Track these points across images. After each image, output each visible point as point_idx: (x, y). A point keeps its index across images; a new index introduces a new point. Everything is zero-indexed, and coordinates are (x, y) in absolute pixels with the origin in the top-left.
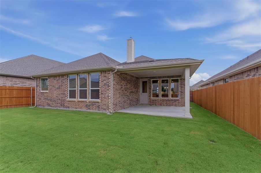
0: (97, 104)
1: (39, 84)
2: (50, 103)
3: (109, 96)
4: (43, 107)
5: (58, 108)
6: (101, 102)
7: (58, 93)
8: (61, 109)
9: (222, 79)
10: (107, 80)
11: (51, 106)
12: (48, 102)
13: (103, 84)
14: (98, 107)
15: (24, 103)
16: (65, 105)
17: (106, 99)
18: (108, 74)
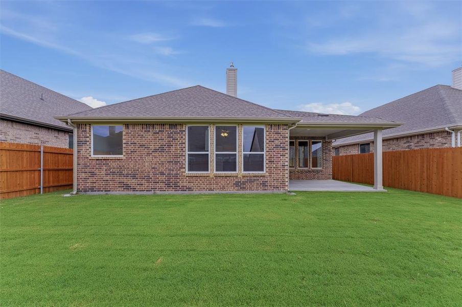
0: (261, 180)
1: (88, 139)
2: (132, 182)
3: (285, 166)
4: (104, 193)
5: (158, 192)
6: (269, 176)
7: (155, 160)
8: (167, 193)
9: (356, 144)
10: (281, 139)
11: (134, 190)
12: (125, 180)
13: (272, 145)
14: (264, 184)
15: (25, 188)
16: (181, 184)
17: (280, 170)
18: (284, 129)
